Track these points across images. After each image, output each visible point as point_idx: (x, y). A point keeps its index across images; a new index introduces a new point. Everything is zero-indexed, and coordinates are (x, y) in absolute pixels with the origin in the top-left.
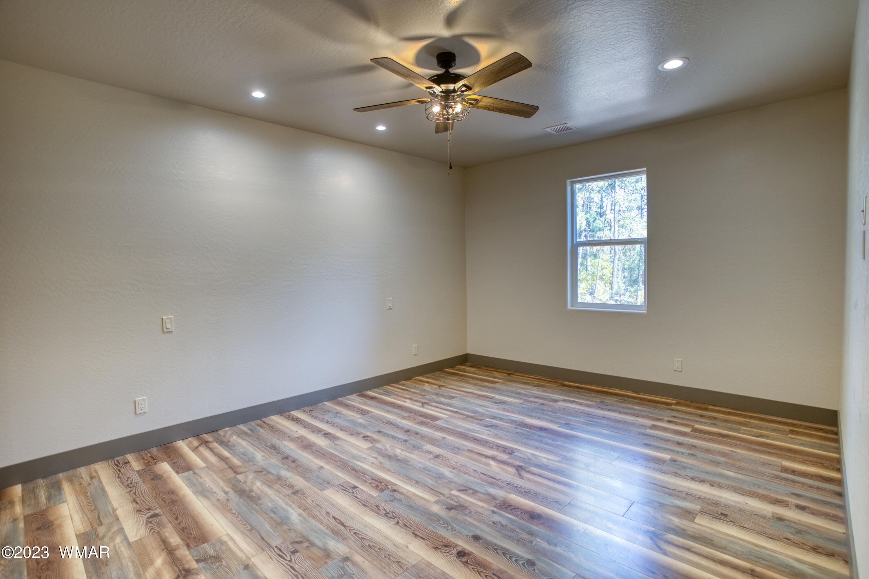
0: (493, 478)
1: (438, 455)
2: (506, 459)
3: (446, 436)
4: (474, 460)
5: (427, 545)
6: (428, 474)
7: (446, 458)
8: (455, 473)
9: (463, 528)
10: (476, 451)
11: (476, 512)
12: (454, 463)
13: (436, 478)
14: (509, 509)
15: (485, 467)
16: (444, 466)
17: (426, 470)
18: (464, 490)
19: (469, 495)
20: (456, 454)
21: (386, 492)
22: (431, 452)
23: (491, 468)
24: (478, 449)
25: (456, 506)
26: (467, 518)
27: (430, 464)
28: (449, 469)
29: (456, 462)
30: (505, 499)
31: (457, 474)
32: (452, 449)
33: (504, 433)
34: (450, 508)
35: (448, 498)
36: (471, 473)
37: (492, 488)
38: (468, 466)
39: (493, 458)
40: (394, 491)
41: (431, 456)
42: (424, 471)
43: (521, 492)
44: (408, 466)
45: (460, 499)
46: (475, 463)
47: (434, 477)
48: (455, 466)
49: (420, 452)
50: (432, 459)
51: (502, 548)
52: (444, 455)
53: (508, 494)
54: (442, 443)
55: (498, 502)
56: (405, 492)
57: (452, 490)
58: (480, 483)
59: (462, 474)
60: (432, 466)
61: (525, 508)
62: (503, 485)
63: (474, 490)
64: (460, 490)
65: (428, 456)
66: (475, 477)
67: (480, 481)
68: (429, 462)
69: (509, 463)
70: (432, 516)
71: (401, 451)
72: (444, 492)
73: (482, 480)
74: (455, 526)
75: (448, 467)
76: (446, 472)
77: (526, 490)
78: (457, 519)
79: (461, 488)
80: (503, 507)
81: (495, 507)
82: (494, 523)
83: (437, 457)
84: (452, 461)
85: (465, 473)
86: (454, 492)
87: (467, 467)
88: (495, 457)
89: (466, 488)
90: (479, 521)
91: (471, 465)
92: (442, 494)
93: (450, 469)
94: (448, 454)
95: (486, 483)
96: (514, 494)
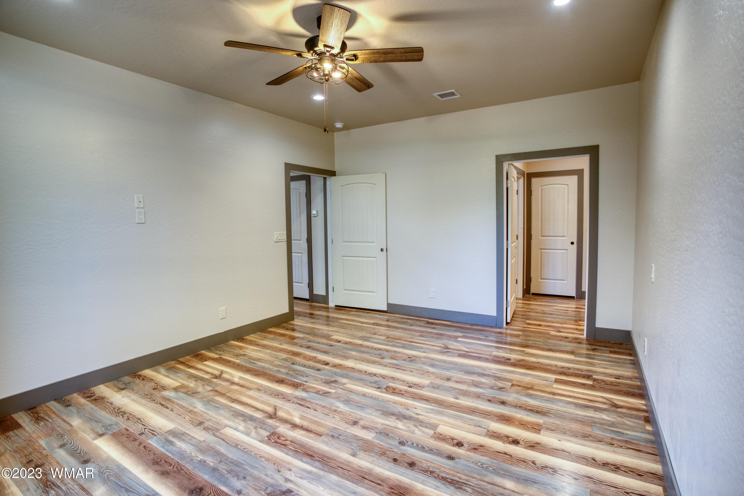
0: (300, 404)
1: (354, 424)
2: (282, 426)
3: (351, 459)
4: (315, 422)
5: (345, 366)
6: (358, 403)
7: (346, 422)
8: (334, 406)
9: (326, 373)
10: (312, 435)
11: (317, 381)
12: (335, 416)
13: (350, 400)
14: (295, 384)
15: (305, 415)
16: (346, 413)
17: (362, 407)
18: (326, 393)
19: (322, 390)
20: (335, 428)
21: (385, 387)
22: (363, 428)
23: (300, 415)
24: (309, 438)
25: (331, 383)
26: (324, 377)
27: (359, 413)
28: (341, 410)
29: (334, 418)
30: (296, 390)
31: (332, 405)
32: (340, 435)
33: (266, 475)
34: (335, 381)
35: (338, 387)
36: (319, 407)
37: (303, 396)
38: (323, 415)
39: (295, 426)
40: (379, 388)
41: (361, 423)
42: (363, 406)
43: (282, 395)
44: (380, 409)
45: (329, 387)
46: (315, 419)
47: (352, 401)
48: (334, 413)
49: (376, 428)
50: (360, 419)
51: (306, 368)
52: (347, 425)
53: (293, 393)
54: (354, 444)
55: (302, 387)
56: (370, 388)
57: (335, 392)
58: (312, 399)
59: (328, 406)
60: (357, 412)
61: (284, 385)
62: (293, 399)
63: (318, 394)
64: (329, 393)
65: (365, 423)
66: (316, 404)
67: (312, 401)
68: (361, 415)
69: (281, 421)
70: (346, 377)
71: (398, 426)
72: (341, 390)
73: (310, 402)
74: (331, 374)
75: (341, 412)
76: (342, 407)
77: (277, 396)
78: (330, 377)
79: (327, 394)
80: (299, 385)
81: (304, 385)
82: (307, 377)
83: (355, 423)
84: (338, 419)
85: (324, 407)
86: (333, 391)
87: (323, 413)
88: (292, 427)
89: (325, 395)
90: (316, 377)
91: (318, 416)
92: (342, 389)
93: (338, 409)
94: (343, 427)
95: (308, 399)
96: (288, 393)
